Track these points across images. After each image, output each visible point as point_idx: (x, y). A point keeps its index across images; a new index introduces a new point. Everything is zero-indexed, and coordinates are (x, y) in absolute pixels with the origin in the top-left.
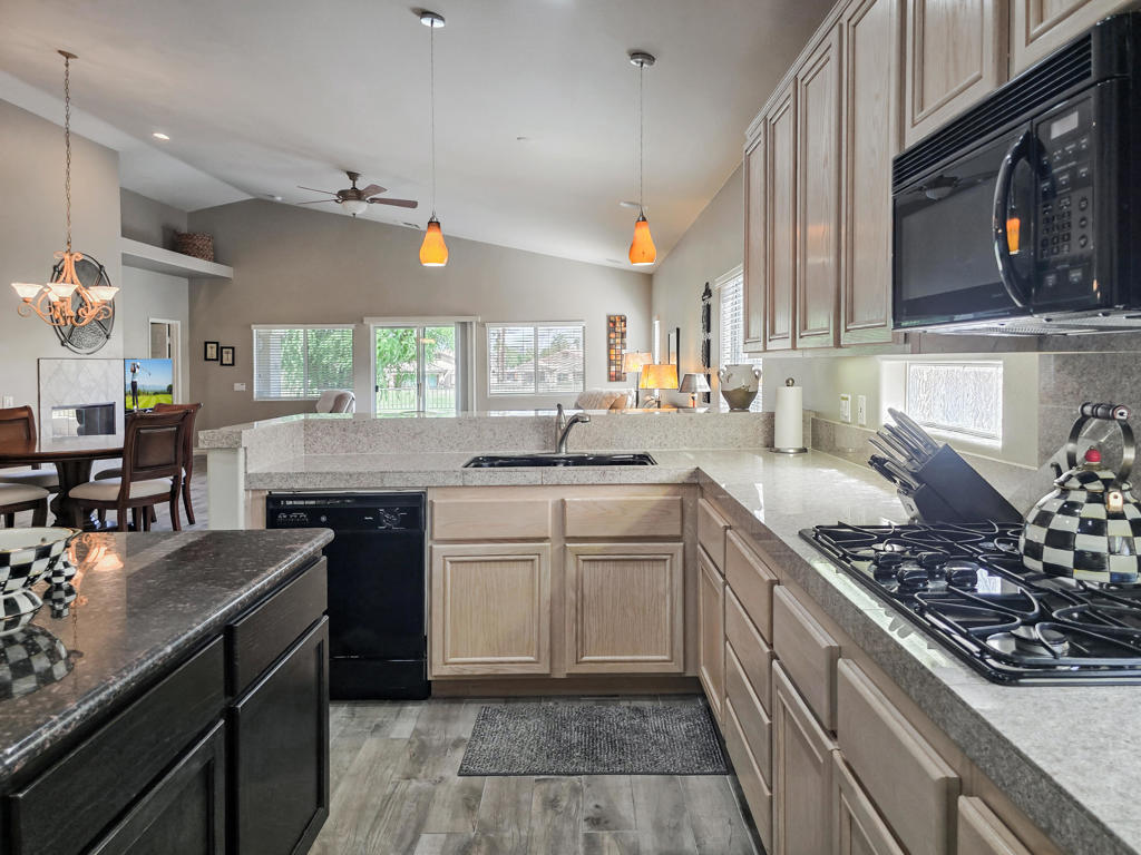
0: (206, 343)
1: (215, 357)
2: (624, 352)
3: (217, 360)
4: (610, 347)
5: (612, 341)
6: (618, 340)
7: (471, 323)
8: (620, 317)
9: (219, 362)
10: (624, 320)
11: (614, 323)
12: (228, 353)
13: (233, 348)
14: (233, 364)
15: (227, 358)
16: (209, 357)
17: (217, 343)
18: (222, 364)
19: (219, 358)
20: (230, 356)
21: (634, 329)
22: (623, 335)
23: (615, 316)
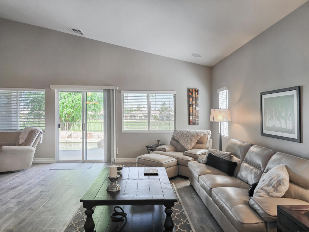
2: (197, 109)
4: (189, 106)
5: (191, 103)
6: (194, 102)
7: (113, 90)
8: (195, 89)
10: (197, 91)
11: (192, 93)
21: (203, 96)
22: (196, 99)
23: (192, 89)
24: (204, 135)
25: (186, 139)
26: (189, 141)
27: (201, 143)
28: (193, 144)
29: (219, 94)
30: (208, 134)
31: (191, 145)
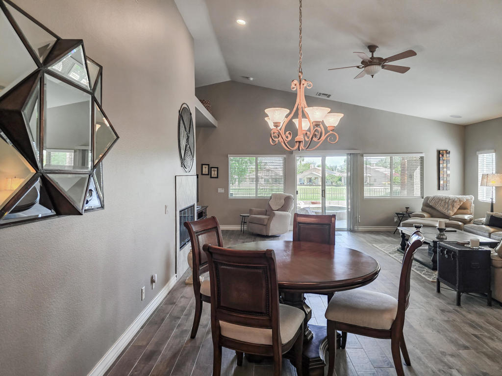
0: (202, 165)
1: (207, 173)
2: (449, 172)
3: (208, 174)
4: (439, 169)
5: (441, 166)
6: (445, 165)
7: (356, 154)
8: (446, 151)
9: (210, 176)
10: (448, 153)
11: (443, 155)
12: (214, 171)
13: (217, 168)
14: (217, 177)
15: (214, 174)
16: (203, 173)
17: (208, 165)
18: (211, 177)
19: (209, 173)
20: (216, 172)
22: (448, 161)
23: (443, 150)
24: (467, 200)
25: (445, 205)
26: (450, 207)
27: (465, 209)
28: (455, 210)
29: (479, 157)
30: (471, 199)
31: (453, 211)
